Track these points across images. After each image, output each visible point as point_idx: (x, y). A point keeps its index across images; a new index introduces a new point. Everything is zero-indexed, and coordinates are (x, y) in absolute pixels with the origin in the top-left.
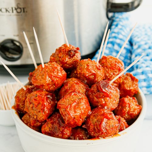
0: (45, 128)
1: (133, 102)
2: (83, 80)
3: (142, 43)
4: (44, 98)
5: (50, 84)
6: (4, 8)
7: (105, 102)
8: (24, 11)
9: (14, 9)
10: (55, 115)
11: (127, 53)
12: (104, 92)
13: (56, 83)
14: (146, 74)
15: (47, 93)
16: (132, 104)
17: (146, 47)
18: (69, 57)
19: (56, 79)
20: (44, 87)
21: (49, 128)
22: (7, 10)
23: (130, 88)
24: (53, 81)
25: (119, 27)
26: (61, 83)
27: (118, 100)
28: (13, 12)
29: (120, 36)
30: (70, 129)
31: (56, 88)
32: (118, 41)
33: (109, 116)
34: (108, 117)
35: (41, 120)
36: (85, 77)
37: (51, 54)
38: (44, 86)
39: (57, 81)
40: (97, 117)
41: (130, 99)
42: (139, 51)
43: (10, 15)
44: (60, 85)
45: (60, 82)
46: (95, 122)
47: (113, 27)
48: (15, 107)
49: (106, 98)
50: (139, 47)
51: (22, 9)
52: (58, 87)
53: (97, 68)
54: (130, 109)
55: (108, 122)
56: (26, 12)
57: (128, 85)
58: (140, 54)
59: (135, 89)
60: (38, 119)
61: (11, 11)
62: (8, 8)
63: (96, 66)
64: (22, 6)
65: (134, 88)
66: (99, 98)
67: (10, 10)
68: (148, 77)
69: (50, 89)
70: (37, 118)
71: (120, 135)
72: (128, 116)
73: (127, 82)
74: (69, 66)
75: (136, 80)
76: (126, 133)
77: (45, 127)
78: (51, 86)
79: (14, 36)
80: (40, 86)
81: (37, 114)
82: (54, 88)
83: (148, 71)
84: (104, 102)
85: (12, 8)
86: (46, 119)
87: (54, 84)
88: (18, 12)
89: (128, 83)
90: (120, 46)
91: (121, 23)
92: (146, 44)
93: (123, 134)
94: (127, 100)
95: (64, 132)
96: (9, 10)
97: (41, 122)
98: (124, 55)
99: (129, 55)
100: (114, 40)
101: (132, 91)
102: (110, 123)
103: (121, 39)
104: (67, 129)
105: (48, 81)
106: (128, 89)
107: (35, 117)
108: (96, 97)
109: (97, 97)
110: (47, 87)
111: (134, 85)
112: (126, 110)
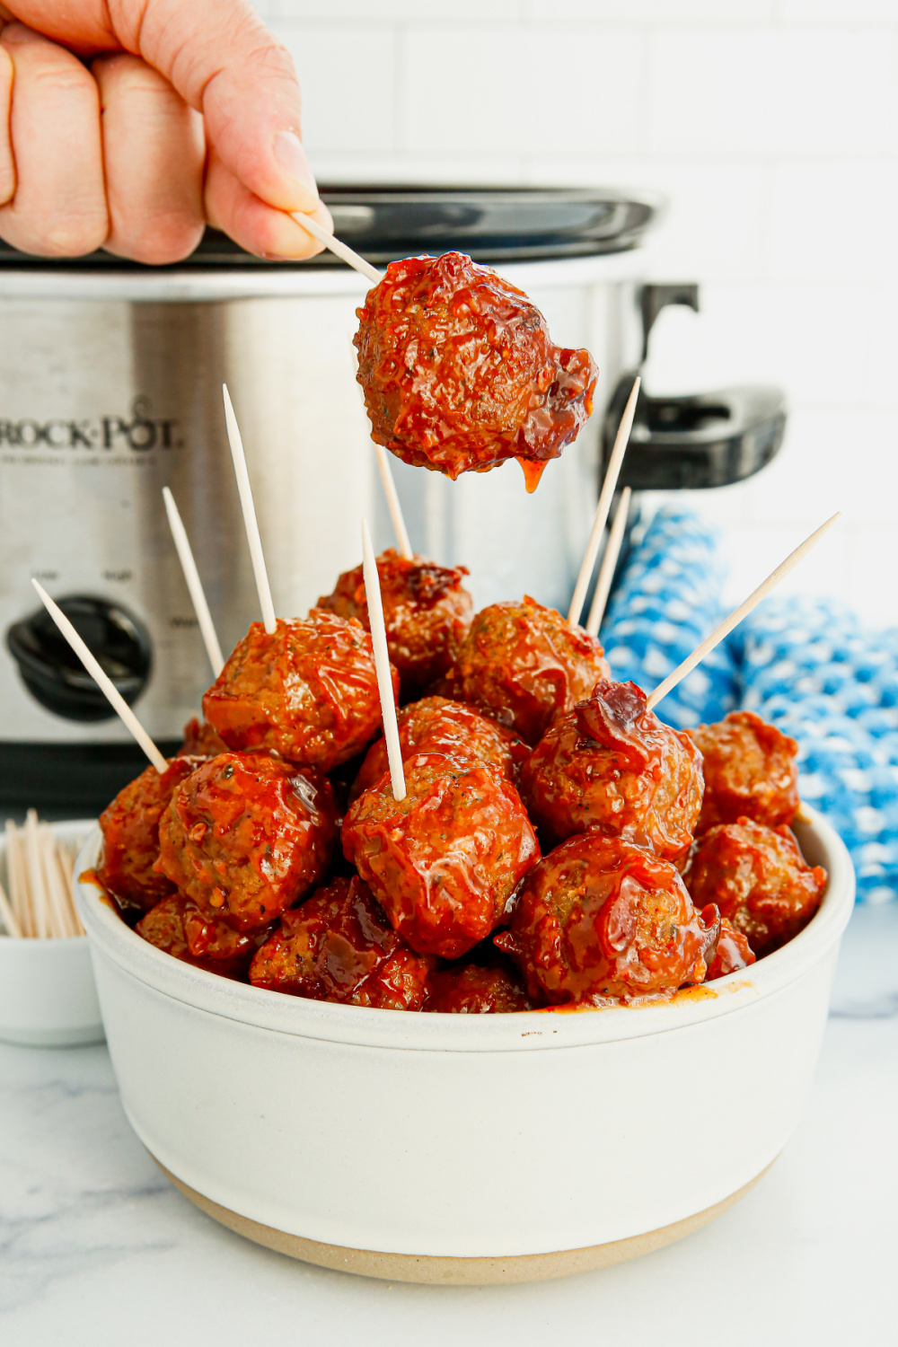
0: (275, 963)
1: (774, 846)
2: (496, 709)
3: (797, 637)
4: (272, 787)
5: (308, 717)
6: (62, 424)
7: (627, 801)
8: (167, 442)
9: (114, 427)
10: (330, 892)
11: (712, 690)
12: (619, 746)
13: (344, 713)
14: (829, 772)
15: (287, 767)
16: (771, 854)
17: (821, 653)
18: (413, 604)
19: (343, 693)
20: (270, 735)
21: (293, 957)
22: (76, 436)
23: (750, 786)
24: (323, 700)
25: (669, 567)
26: (368, 721)
27: (698, 806)
28: (108, 443)
29: (676, 609)
30: (417, 966)
31: (341, 745)
32: (664, 632)
33: (655, 865)
34: (647, 872)
35: (248, 915)
36: (508, 688)
37: (313, 604)
38: (276, 727)
39: (347, 699)
40: (579, 879)
41: (757, 834)
42: (783, 671)
43: (94, 462)
44: (362, 729)
45: (361, 711)
46: (569, 906)
47: (635, 572)
48: (102, 871)
49: (631, 778)
50: (781, 654)
51: (159, 431)
52: (350, 740)
53: (572, 643)
54: (762, 880)
55: (649, 904)
56: (181, 444)
57: (743, 769)
58: (788, 685)
59: (783, 795)
60: (236, 909)
61: (98, 441)
62: (86, 423)
63: (566, 634)
64: (157, 416)
65: (778, 787)
66: (592, 779)
67: (94, 433)
68: (842, 788)
69: (303, 749)
70: (226, 904)
71: (716, 996)
72: (749, 922)
73: (732, 753)
74: (412, 653)
75: (783, 743)
76: (746, 984)
77: (270, 959)
78: (313, 734)
79: (109, 576)
80: (251, 729)
81: (225, 882)
82: (330, 745)
83: (839, 754)
84: (616, 806)
85: (106, 423)
86: (278, 910)
87: (328, 720)
88: (134, 446)
89: (742, 760)
90: (674, 654)
91: (675, 552)
92: (815, 640)
93: (733, 988)
94: (739, 833)
95: (386, 982)
96: (87, 433)
97: (253, 931)
98: (700, 704)
99: (727, 701)
100: (643, 626)
101: (765, 802)
102: (657, 910)
103: (680, 624)
104: (404, 965)
105: (297, 700)
106: (743, 791)
107: (216, 900)
108: (571, 777)
109: (579, 779)
110: (287, 738)
111: (775, 774)
112: (740, 889)
